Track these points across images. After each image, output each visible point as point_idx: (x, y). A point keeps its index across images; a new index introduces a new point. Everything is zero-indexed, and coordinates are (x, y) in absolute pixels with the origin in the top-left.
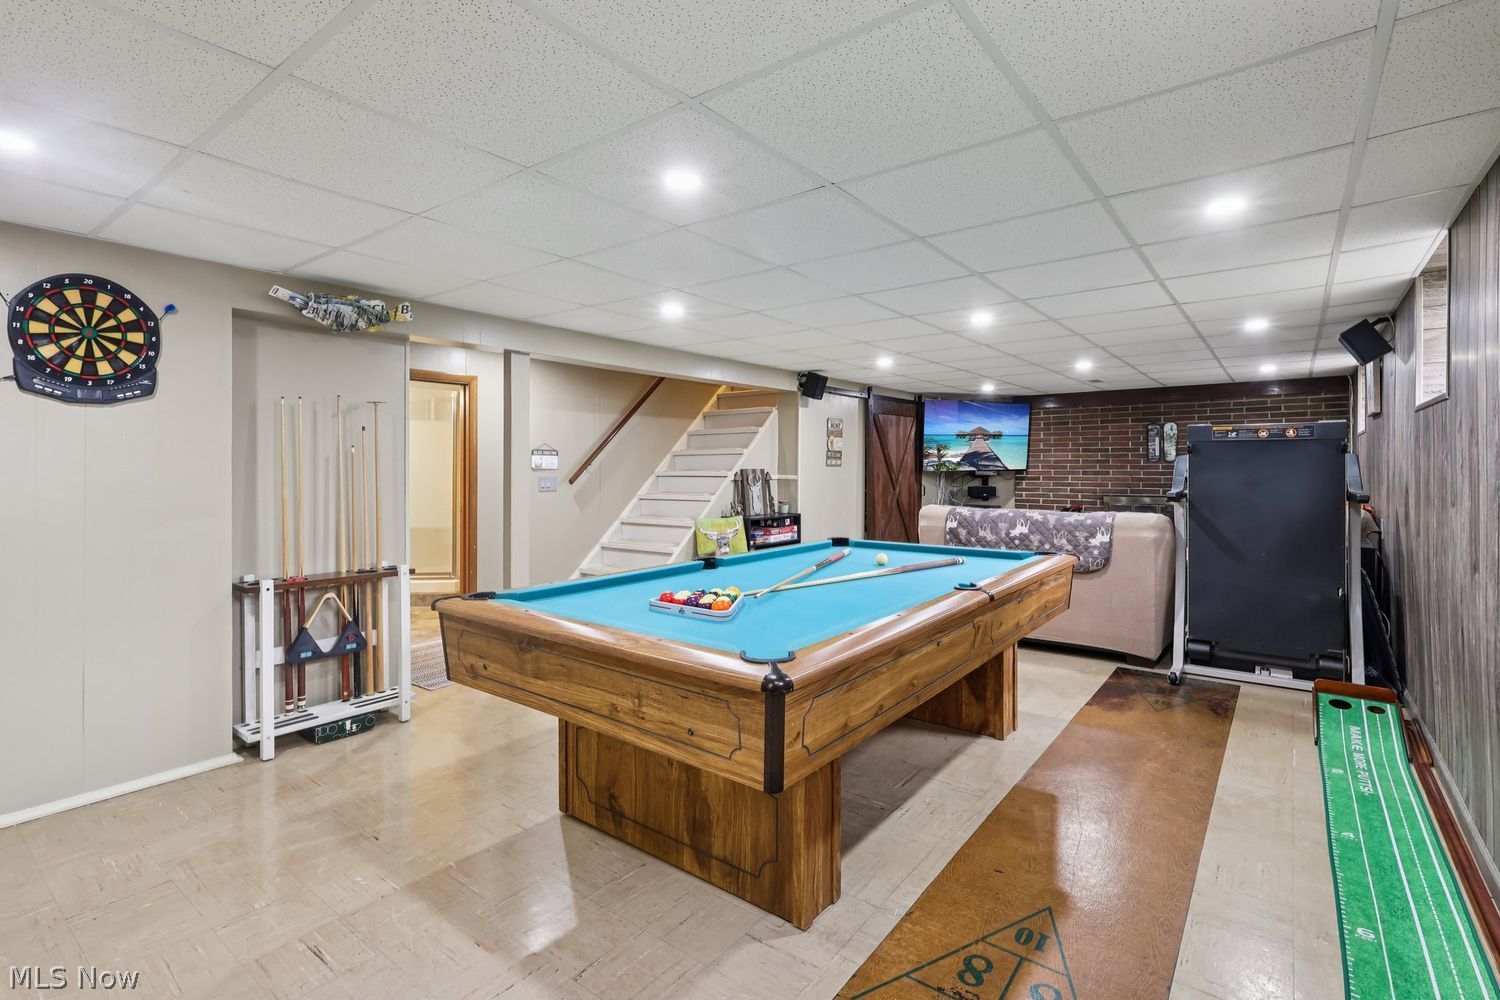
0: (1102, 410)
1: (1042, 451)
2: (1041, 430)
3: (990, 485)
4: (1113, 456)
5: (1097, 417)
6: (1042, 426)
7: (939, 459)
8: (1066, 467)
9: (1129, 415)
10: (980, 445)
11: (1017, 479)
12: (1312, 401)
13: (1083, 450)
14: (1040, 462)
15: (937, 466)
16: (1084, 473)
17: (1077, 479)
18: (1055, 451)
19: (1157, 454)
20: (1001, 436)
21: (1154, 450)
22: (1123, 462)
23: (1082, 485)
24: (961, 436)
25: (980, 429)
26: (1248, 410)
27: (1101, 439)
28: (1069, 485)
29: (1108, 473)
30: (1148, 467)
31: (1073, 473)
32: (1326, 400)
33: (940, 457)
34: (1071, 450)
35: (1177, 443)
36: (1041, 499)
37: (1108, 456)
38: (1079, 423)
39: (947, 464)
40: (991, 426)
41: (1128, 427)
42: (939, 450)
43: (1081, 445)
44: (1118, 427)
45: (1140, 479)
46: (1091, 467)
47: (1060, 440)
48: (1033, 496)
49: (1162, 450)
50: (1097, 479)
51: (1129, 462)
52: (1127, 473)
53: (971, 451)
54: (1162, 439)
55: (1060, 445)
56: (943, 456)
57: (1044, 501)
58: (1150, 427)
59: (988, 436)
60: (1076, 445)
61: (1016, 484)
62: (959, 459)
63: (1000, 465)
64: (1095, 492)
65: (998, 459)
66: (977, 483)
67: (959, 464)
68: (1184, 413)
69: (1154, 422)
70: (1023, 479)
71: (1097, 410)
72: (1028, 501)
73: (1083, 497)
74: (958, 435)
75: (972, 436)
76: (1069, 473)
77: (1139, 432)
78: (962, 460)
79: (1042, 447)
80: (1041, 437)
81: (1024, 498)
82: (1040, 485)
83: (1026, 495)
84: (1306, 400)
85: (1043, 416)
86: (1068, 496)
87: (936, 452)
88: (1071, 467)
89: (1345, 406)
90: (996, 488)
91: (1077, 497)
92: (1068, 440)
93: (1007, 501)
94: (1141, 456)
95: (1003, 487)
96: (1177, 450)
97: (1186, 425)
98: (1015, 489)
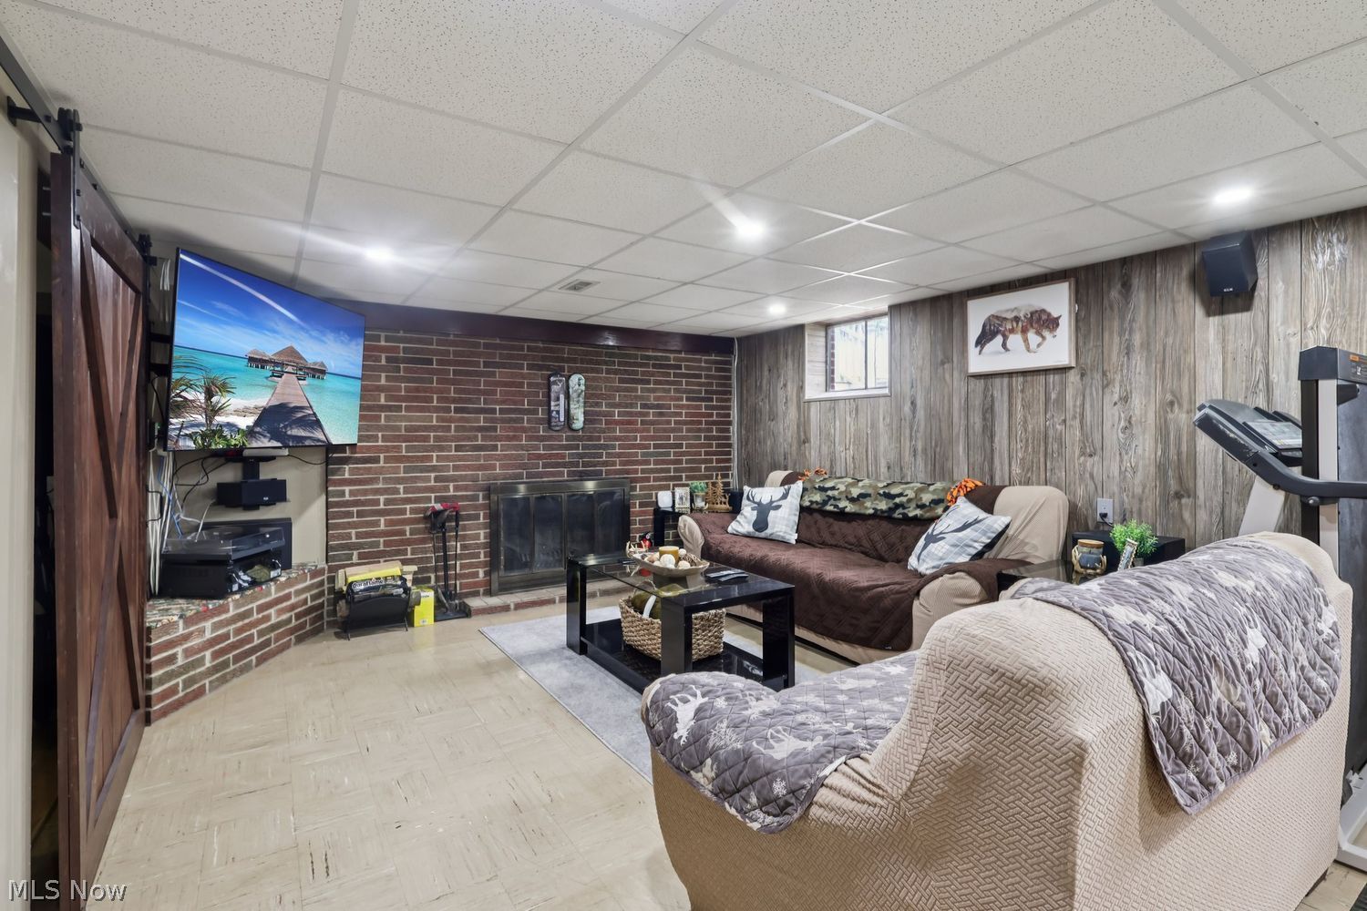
0: (486, 346)
1: (383, 408)
2: (382, 369)
3: (262, 477)
4: (503, 421)
5: (479, 355)
6: (383, 362)
7: (210, 419)
8: (426, 439)
9: (525, 358)
10: (293, 391)
11: (328, 461)
12: (706, 362)
13: (457, 410)
14: (380, 428)
15: (204, 436)
16: (458, 448)
17: (447, 458)
18: (408, 409)
19: (562, 419)
20: (323, 372)
21: (558, 412)
22: (516, 429)
23: (456, 468)
24: (257, 362)
25: (291, 352)
26: (654, 366)
27: (484, 393)
28: (434, 469)
29: (495, 448)
30: (550, 438)
31: (441, 449)
32: (716, 362)
33: (212, 411)
34: (437, 410)
35: (585, 404)
36: (382, 498)
37: (494, 420)
38: (449, 363)
39: (226, 432)
41: (523, 376)
42: (209, 394)
43: (454, 401)
44: (513, 375)
45: (539, 457)
46: (469, 439)
47: (417, 390)
48: (365, 492)
49: (568, 412)
50: (478, 458)
51: (524, 430)
52: (522, 447)
53: (275, 402)
54: (568, 397)
55: (418, 398)
56: (216, 411)
57: (387, 502)
58: (552, 379)
59: (303, 370)
60: (447, 400)
61: (328, 472)
63: (322, 437)
64: (475, 479)
65: (319, 423)
67: (250, 433)
68: (590, 362)
69: (559, 371)
70: (346, 461)
71: (477, 345)
72: (356, 503)
73: (456, 488)
74: (251, 360)
75: (278, 366)
76: (433, 449)
77: (537, 385)
78: (257, 423)
79: (383, 401)
80: (383, 382)
81: (347, 497)
82: (381, 471)
83: (352, 493)
84: (700, 361)
85: (383, 343)
86: (431, 490)
87: (202, 397)
88: (437, 439)
89: (729, 370)
90: (284, 482)
91: (447, 489)
92: (432, 390)
93: (304, 507)
94: (539, 421)
95: (299, 477)
96: (585, 413)
97: (594, 379)
98: (327, 482)
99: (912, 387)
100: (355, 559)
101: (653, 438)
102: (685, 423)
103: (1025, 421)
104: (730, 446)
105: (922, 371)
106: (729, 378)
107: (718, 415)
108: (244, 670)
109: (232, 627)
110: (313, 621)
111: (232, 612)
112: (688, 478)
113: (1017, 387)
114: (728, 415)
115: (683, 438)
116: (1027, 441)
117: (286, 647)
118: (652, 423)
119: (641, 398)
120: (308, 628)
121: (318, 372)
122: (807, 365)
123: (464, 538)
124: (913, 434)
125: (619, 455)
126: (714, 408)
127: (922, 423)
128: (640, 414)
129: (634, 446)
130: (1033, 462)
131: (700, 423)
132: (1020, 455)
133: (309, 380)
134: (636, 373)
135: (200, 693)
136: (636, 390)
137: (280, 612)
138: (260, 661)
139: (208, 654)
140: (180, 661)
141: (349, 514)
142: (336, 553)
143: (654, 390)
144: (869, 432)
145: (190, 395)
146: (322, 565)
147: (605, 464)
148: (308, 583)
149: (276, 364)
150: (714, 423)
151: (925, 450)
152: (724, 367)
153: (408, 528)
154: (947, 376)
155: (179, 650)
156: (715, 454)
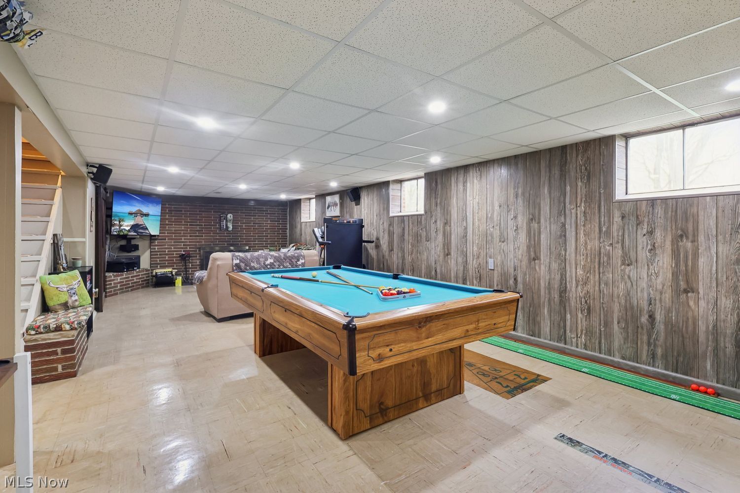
0: (199, 206)
1: (167, 225)
2: (167, 213)
4: (205, 228)
5: (197, 209)
6: (167, 211)
7: (120, 228)
8: (181, 233)
9: (212, 209)
10: (140, 220)
11: (151, 239)
12: (278, 209)
13: (190, 225)
14: (166, 230)
15: (118, 231)
16: (190, 236)
17: (187, 239)
18: (175, 225)
19: (225, 228)
20: (148, 215)
21: (223, 225)
22: (209, 231)
23: (189, 242)
24: (130, 214)
25: (140, 210)
26: (258, 211)
27: (199, 220)
28: (183, 242)
29: (202, 236)
30: (221, 233)
31: (185, 236)
32: (281, 209)
33: (120, 226)
34: (184, 225)
35: (233, 223)
36: (167, 250)
37: (203, 228)
38: (188, 211)
39: (124, 231)
40: (145, 209)
41: (211, 215)
42: (120, 222)
43: (189, 222)
44: (208, 214)
45: (217, 239)
46: (194, 233)
47: (177, 219)
48: (162, 248)
49: (227, 225)
50: (197, 239)
51: (212, 231)
52: (211, 236)
53: (135, 223)
54: (227, 221)
55: (178, 222)
57: (168, 251)
58: (221, 215)
59: (143, 215)
60: (187, 222)
61: (151, 243)
63: (148, 232)
64: (196, 245)
65: (147, 229)
67: (129, 231)
68: (235, 210)
69: (223, 213)
70: (156, 239)
71: (196, 206)
72: (159, 251)
73: (190, 248)
74: (129, 213)
76: (182, 236)
77: (216, 217)
78: (130, 229)
79: (167, 223)
80: (167, 217)
81: (156, 250)
82: (166, 242)
83: (158, 249)
84: (275, 209)
85: (167, 206)
86: (182, 248)
88: (184, 233)
89: (287, 212)
90: (138, 245)
91: (187, 248)
92: (182, 219)
93: (143, 253)
94: (217, 228)
95: (143, 244)
96: (233, 226)
97: (235, 215)
98: (150, 245)
99: (319, 219)
100: (159, 267)
101: (257, 234)
102: (269, 229)
104: (287, 236)
105: (320, 215)
106: (286, 214)
107: (282, 226)
108: (128, 291)
109: (124, 280)
110: (146, 284)
111: (124, 276)
112: (270, 246)
114: (286, 226)
115: (269, 234)
117: (138, 288)
118: (256, 229)
119: (253, 221)
120: (145, 285)
121: (147, 215)
122: (302, 211)
123: (192, 263)
125: (245, 239)
126: (280, 224)
128: (252, 226)
129: (250, 236)
131: (275, 229)
133: (144, 217)
134: (251, 213)
135: (117, 294)
136: (251, 218)
137: (137, 279)
138: (132, 290)
139: (119, 285)
140: (113, 285)
141: (157, 255)
142: (153, 265)
143: (258, 218)
146: (149, 268)
147: (239, 241)
148: (145, 273)
149: (135, 214)
150: (280, 229)
152: (285, 211)
153: (175, 259)
155: (112, 282)
156: (281, 239)
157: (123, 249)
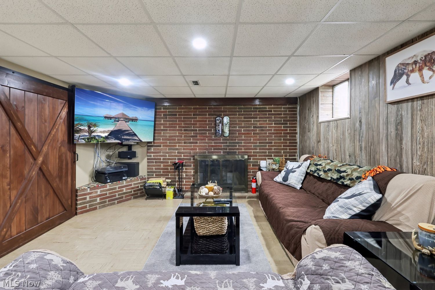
0: (194, 108)
1: (162, 130)
2: (162, 118)
3: (132, 150)
4: (200, 134)
5: (191, 112)
6: (162, 116)
7: (90, 134)
8: (175, 140)
9: (207, 112)
10: (123, 126)
11: (148, 146)
12: (284, 108)
13: (185, 130)
14: (161, 136)
15: (88, 139)
16: (185, 143)
17: (181, 146)
18: (169, 130)
19: (220, 133)
20: (137, 120)
21: (219, 130)
22: (204, 137)
23: (184, 149)
24: (108, 118)
25: (123, 114)
26: (259, 111)
27: (193, 124)
28: (177, 149)
29: (197, 143)
30: (216, 140)
31: (179, 143)
32: (289, 108)
33: (91, 132)
34: (178, 130)
35: (230, 127)
36: (162, 158)
37: (197, 133)
38: (182, 115)
39: (97, 138)
41: (206, 118)
42: (89, 127)
43: (183, 127)
44: (202, 118)
45: (212, 146)
46: (188, 140)
47: (172, 124)
48: (157, 156)
49: (222, 130)
50: (191, 146)
51: (207, 137)
52: (206, 143)
53: (116, 129)
54: (223, 125)
55: (172, 127)
56: (93, 132)
57: (163, 159)
58: (217, 119)
59: (128, 119)
60: (181, 127)
61: (148, 149)
62: (106, 134)
63: (137, 138)
64: (190, 153)
65: (135, 135)
66: (125, 149)
67: (106, 138)
68: (232, 112)
69: (219, 116)
70: (152, 146)
71: (191, 108)
72: (155, 159)
73: (184, 156)
74: (105, 117)
75: (116, 119)
76: (177, 143)
77: (212, 121)
78: (109, 135)
79: (162, 128)
80: (162, 122)
81: (152, 157)
82: (161, 149)
83: (154, 156)
84: (281, 108)
85: (162, 110)
86: (176, 156)
87: (87, 128)
88: (178, 140)
89: (296, 111)
90: (136, 152)
91: (181, 156)
92: (176, 124)
93: (143, 159)
94: (212, 134)
95: (139, 150)
96: (229, 130)
97: (233, 118)
98: (148, 152)
99: (360, 112)
100: (154, 176)
101: (258, 140)
102: (273, 133)
103: (423, 130)
104: (296, 143)
105: (364, 103)
106: (296, 114)
107: (290, 130)
108: (111, 204)
109: (108, 192)
110: (141, 193)
111: (108, 187)
112: (275, 156)
113: (417, 108)
114: (296, 130)
115: (272, 140)
116: (424, 143)
117: (130, 199)
118: (258, 134)
119: (254, 124)
120: (139, 194)
121: (134, 120)
122: (320, 106)
123: (186, 172)
124: (360, 138)
125: (244, 146)
126: (287, 127)
127: (365, 132)
128: (253, 130)
129: (250, 143)
130: (428, 158)
131: (281, 133)
132: (419, 153)
134: (251, 114)
135: (95, 209)
136: (251, 121)
137: (127, 189)
138: (118, 203)
139: (98, 199)
140: (88, 199)
141: (153, 162)
142: (150, 174)
143: (259, 121)
144: (342, 137)
145: (82, 128)
146: (146, 177)
147: (238, 149)
148: (139, 181)
149: (116, 118)
150: (288, 133)
151: (366, 147)
152: (294, 110)
153: (169, 168)
154: (377, 105)
155: (88, 197)
156: (289, 146)
157: (121, 155)
